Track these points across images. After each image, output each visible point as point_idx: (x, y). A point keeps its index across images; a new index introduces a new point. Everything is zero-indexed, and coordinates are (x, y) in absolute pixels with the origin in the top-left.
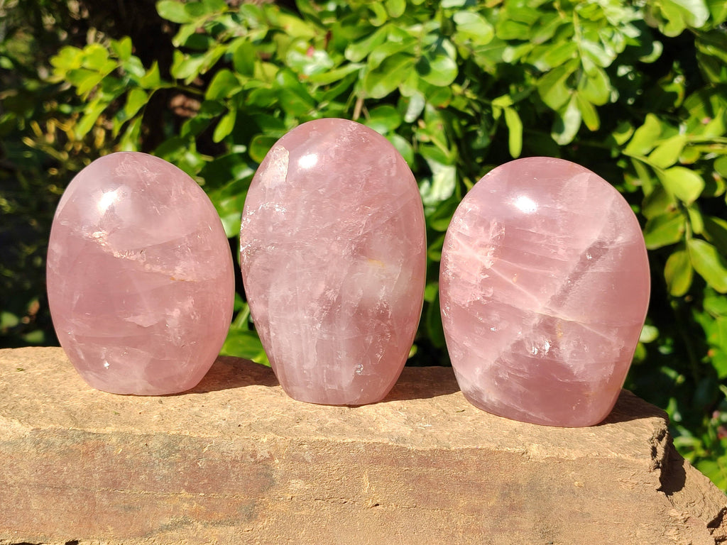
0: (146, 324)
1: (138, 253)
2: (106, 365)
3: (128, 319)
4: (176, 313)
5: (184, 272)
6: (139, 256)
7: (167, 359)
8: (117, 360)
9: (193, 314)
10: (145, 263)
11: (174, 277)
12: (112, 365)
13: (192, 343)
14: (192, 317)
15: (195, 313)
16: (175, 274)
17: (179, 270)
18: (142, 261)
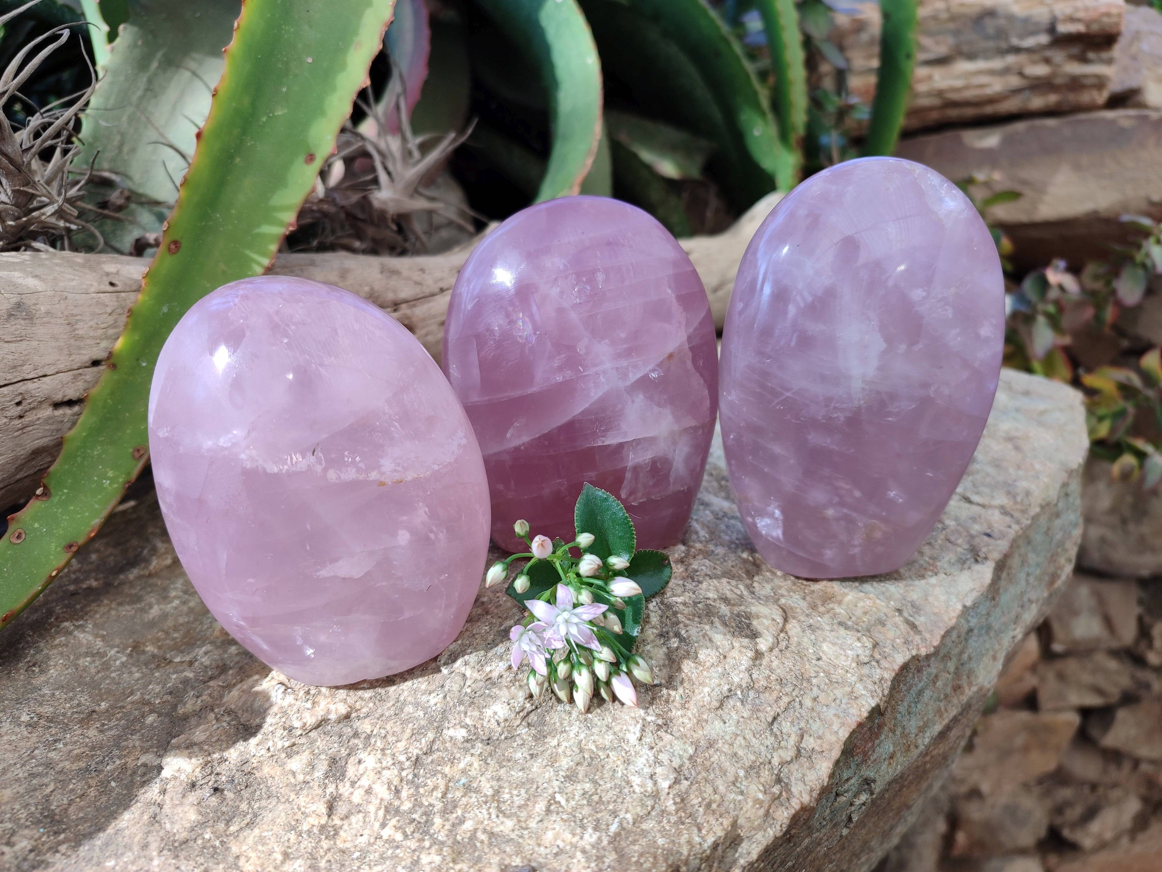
0: (357, 573)
1: (309, 454)
2: (310, 652)
3: (324, 573)
4: (403, 537)
5: (398, 465)
6: (312, 459)
7: (407, 614)
8: (323, 638)
9: (431, 531)
10: (325, 470)
11: (383, 479)
12: (319, 649)
13: (442, 577)
14: (432, 536)
15: (434, 529)
16: (383, 474)
17: (387, 465)
18: (319, 468)
